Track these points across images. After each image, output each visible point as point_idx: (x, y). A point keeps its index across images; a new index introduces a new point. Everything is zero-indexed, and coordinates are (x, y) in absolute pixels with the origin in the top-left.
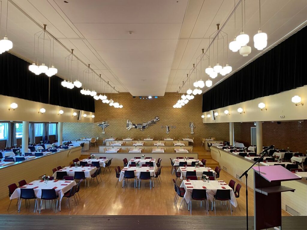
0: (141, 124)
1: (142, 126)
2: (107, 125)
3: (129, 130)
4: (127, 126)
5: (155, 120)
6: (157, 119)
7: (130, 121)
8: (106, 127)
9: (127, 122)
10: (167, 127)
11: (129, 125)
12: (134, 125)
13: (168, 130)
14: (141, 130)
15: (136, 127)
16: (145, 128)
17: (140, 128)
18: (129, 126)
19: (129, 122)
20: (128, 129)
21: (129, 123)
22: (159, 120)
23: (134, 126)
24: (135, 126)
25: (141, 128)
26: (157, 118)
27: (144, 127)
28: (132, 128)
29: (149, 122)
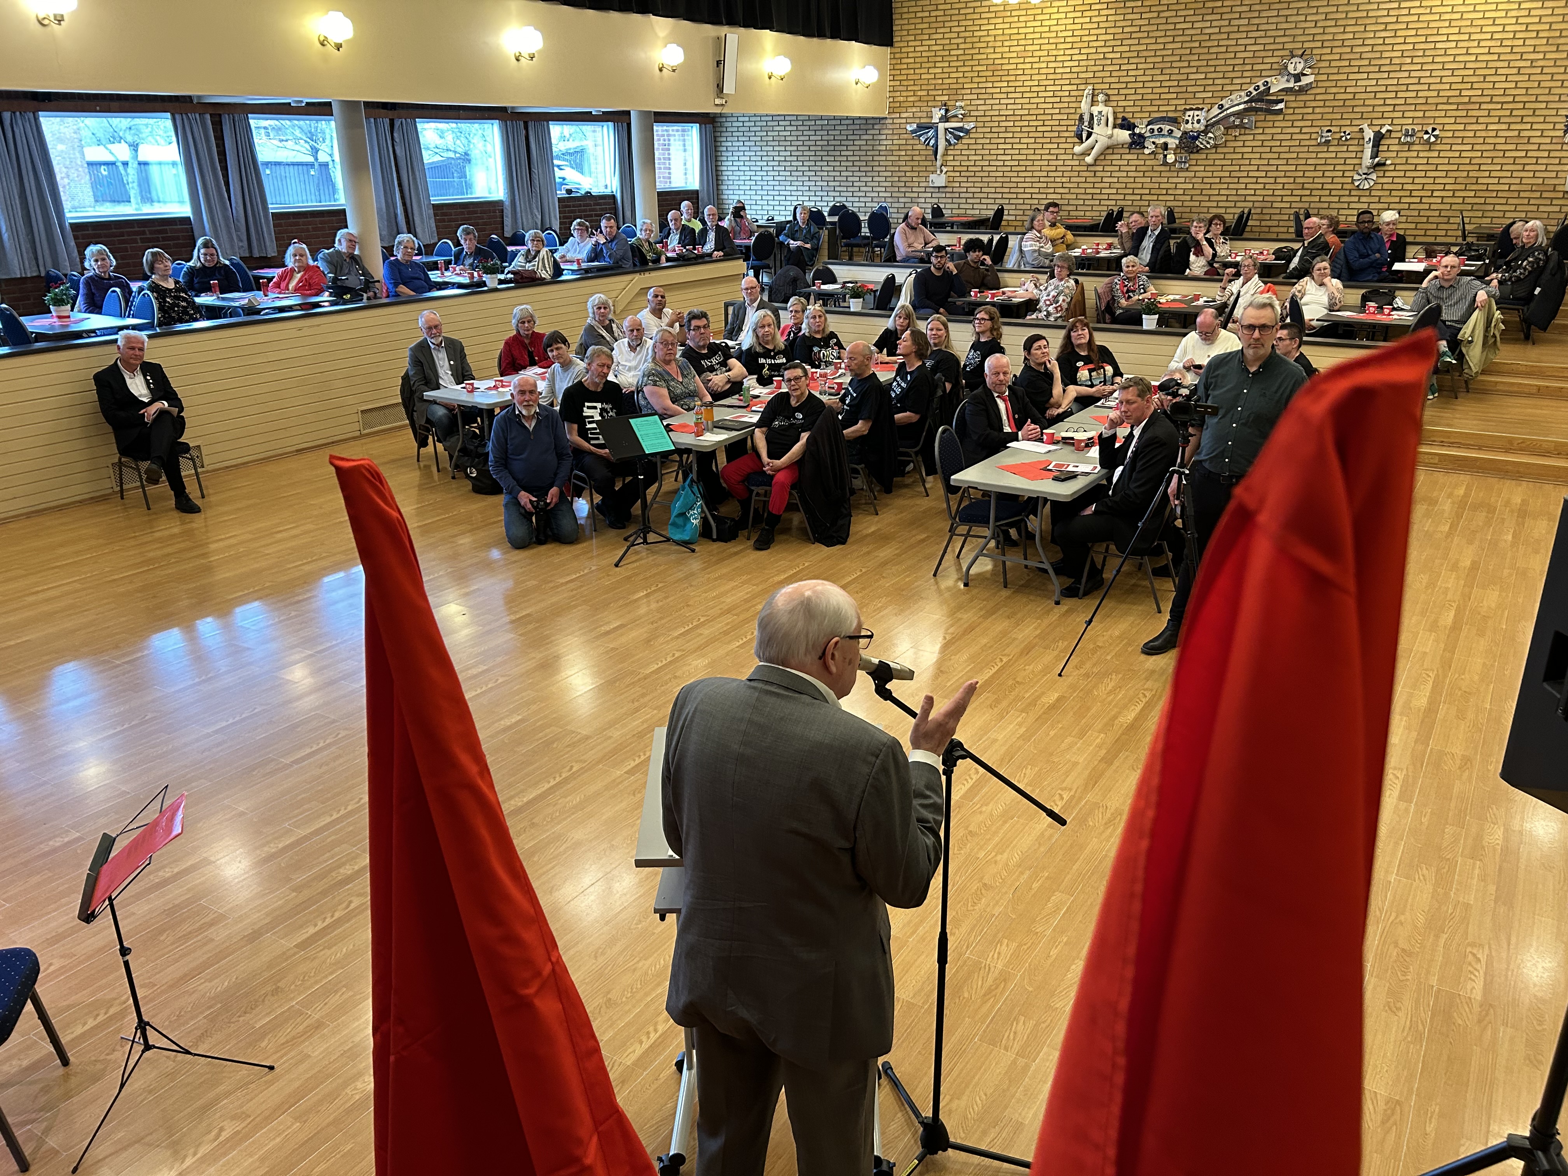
0: (1174, 121)
1: (1178, 134)
2: (960, 129)
3: (1089, 159)
4: (1080, 137)
5: (1278, 84)
6: (1297, 78)
7: (1101, 98)
8: (953, 141)
9: (1084, 106)
10: (1369, 134)
11: (1091, 126)
12: (1126, 125)
13: (1373, 157)
14: (1171, 158)
15: (1138, 142)
16: (1198, 150)
17: (1165, 146)
18: (1089, 135)
19: (1093, 103)
20: (1086, 153)
21: (1095, 110)
22: (1310, 79)
23: (1124, 135)
24: (1132, 135)
25: (1173, 143)
26: (1296, 66)
27: (1189, 143)
28: (1110, 149)
29: (1236, 102)
